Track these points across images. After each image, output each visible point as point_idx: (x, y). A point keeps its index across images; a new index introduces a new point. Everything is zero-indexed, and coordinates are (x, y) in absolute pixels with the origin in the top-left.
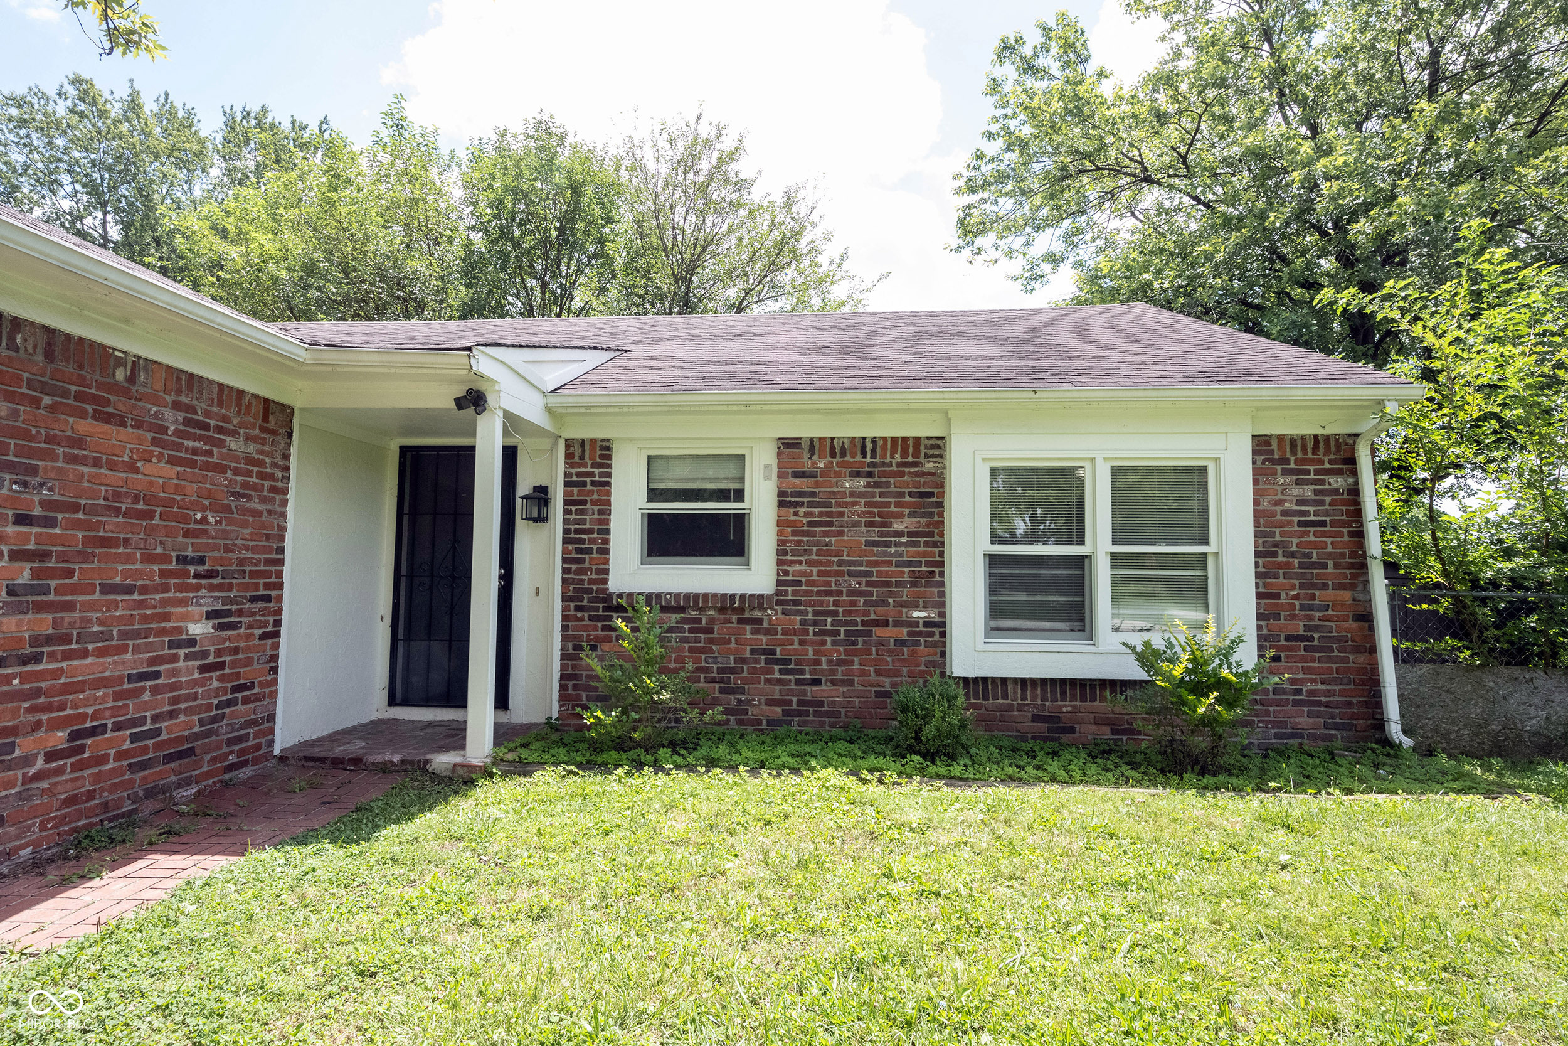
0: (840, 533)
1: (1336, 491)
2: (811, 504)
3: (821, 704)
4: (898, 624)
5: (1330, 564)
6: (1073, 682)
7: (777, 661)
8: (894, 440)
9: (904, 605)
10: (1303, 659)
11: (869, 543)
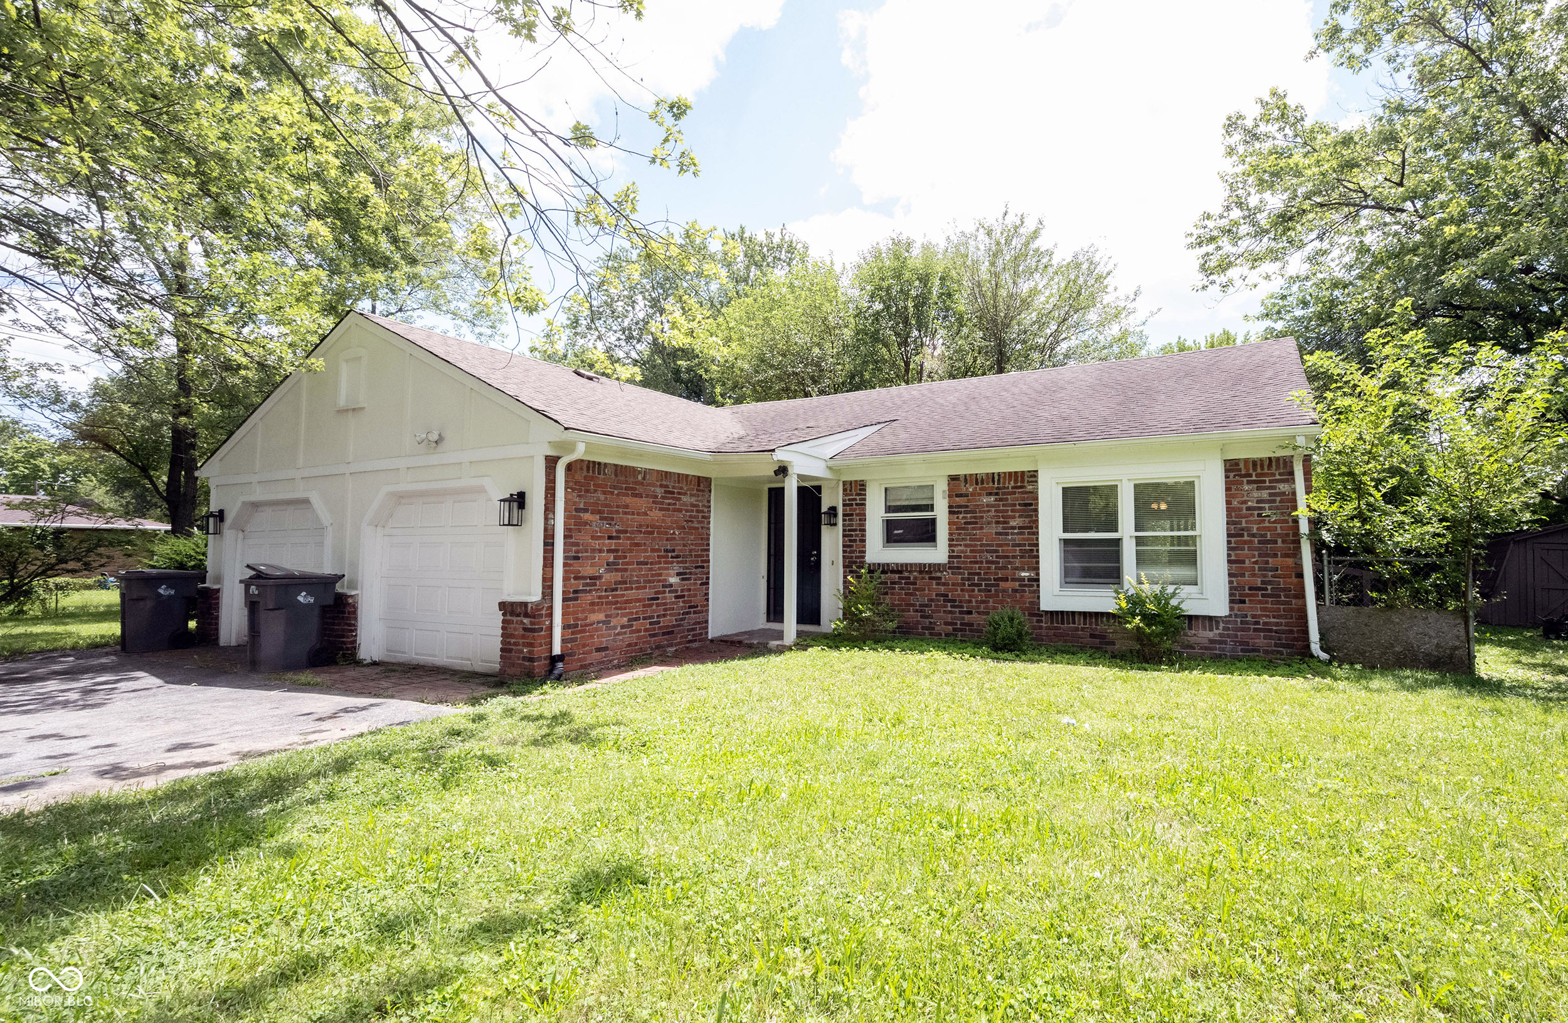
0: (982, 528)
1: (1284, 493)
2: (966, 512)
3: (972, 625)
4: (1013, 580)
5: (1279, 541)
7: (950, 601)
8: (1010, 473)
9: (1017, 569)
10: (1260, 602)
11: (997, 533)
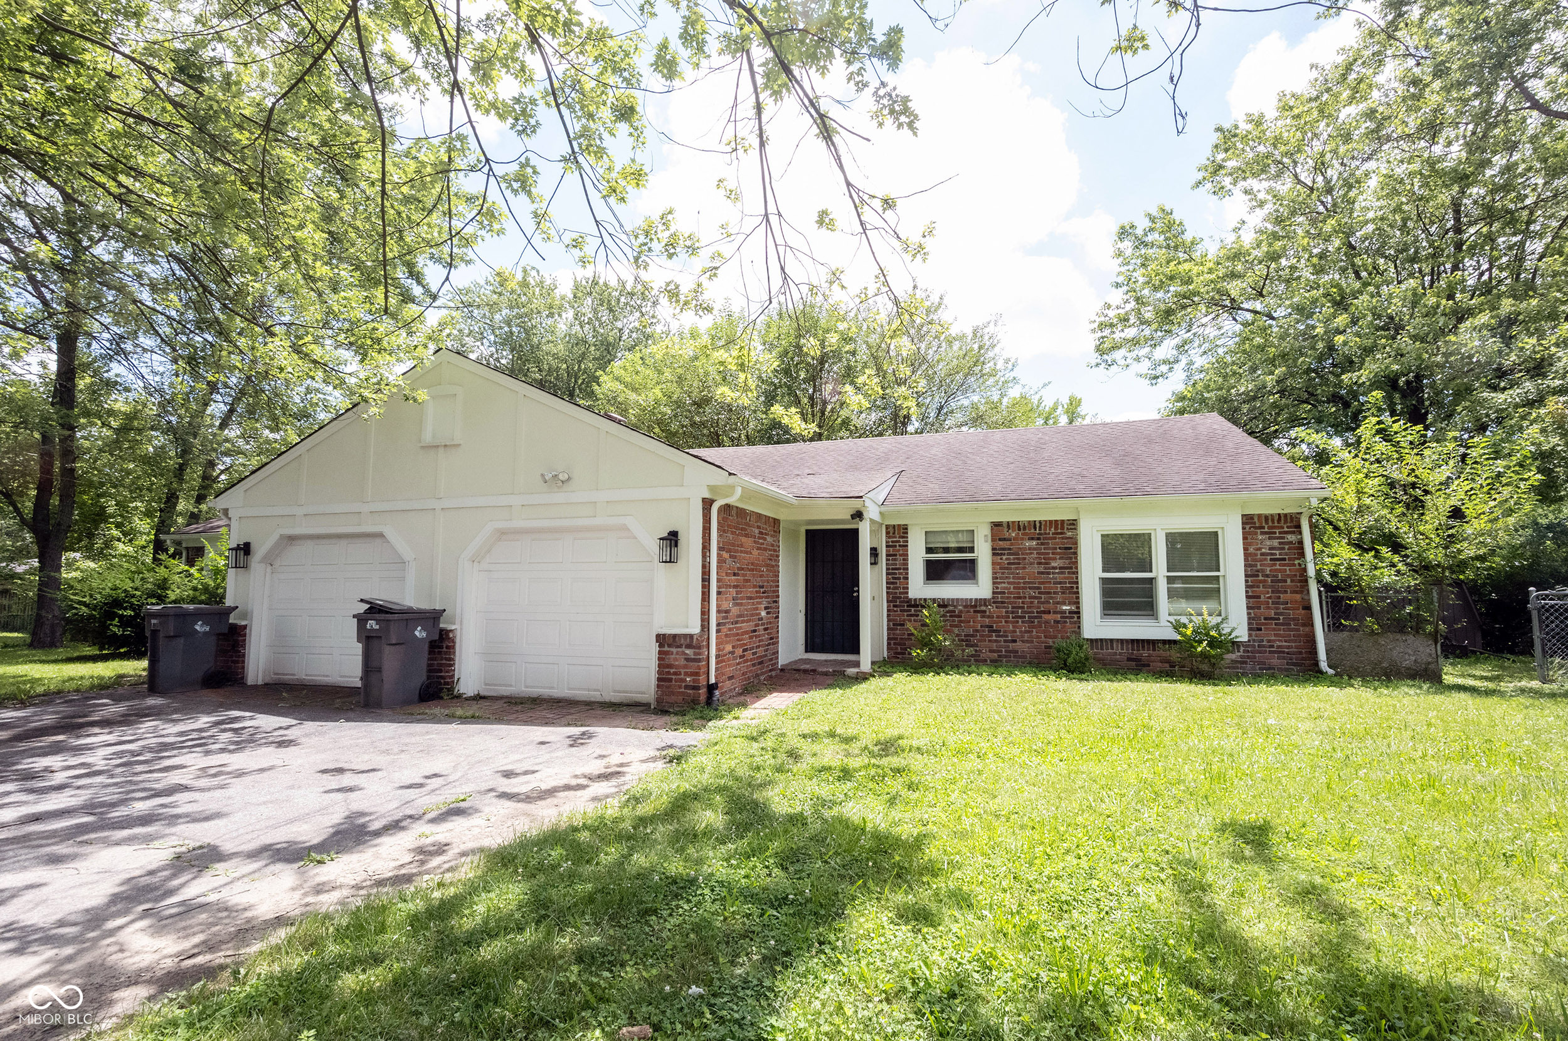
0: (1024, 568)
1: (1291, 543)
2: (1009, 554)
3: (1017, 652)
4: (1055, 613)
5: (1289, 580)
6: (1148, 641)
7: (994, 631)
8: (1051, 522)
9: (1058, 603)
10: (1274, 629)
11: (1039, 573)
